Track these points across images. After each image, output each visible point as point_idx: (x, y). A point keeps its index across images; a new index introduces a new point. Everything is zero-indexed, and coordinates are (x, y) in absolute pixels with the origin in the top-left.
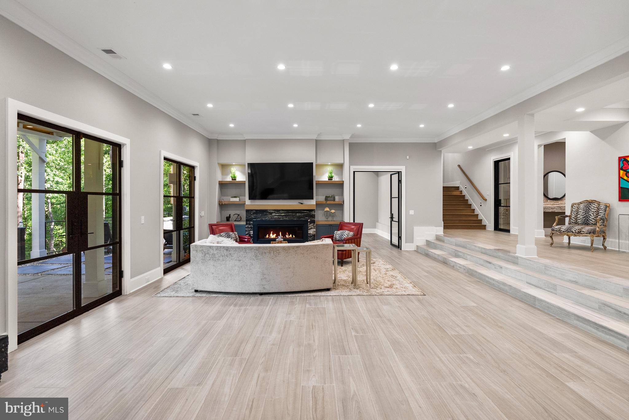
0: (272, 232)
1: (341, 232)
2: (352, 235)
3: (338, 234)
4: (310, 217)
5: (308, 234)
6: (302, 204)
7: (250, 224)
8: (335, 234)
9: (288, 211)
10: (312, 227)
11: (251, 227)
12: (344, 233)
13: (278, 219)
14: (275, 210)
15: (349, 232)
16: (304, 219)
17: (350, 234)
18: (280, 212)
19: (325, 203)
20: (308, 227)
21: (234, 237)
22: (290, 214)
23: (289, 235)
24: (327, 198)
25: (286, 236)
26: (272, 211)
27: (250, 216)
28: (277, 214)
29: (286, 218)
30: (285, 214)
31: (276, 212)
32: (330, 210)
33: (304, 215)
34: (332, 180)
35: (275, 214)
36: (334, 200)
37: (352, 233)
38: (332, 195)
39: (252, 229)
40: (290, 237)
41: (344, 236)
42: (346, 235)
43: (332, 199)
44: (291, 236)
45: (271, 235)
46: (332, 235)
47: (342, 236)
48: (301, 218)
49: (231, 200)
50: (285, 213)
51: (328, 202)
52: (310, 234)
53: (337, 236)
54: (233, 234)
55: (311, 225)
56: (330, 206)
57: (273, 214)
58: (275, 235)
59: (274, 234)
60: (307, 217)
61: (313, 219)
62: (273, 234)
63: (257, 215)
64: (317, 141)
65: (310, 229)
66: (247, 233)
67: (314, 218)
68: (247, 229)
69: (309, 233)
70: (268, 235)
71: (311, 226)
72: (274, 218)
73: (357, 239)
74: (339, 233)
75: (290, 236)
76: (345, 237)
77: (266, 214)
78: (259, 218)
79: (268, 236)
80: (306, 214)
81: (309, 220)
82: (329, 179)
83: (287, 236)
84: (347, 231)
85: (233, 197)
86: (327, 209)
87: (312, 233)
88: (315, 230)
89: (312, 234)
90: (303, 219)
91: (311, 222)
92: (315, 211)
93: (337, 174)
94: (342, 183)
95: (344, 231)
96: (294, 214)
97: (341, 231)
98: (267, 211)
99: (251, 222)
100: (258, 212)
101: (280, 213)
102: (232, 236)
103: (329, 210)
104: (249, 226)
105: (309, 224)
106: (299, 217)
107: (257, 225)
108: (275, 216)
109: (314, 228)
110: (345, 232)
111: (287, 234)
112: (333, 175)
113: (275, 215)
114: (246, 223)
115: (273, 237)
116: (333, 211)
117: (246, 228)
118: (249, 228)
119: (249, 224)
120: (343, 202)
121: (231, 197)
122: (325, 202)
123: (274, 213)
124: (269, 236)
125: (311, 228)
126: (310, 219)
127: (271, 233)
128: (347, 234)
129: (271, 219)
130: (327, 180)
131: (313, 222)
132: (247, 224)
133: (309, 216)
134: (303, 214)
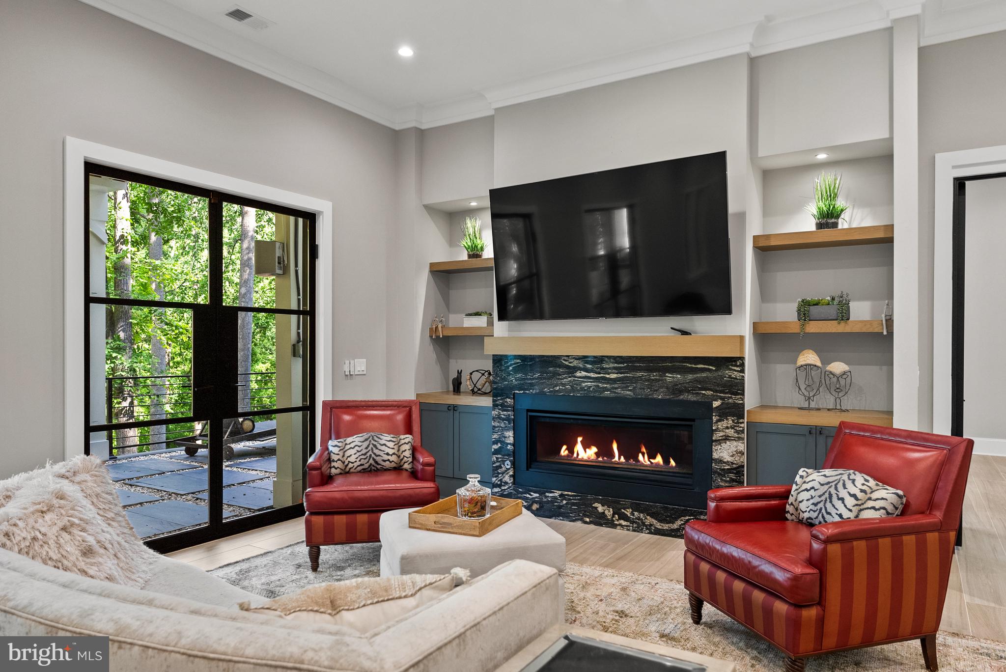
0: (580, 439)
1: (824, 480)
2: (890, 508)
3: (808, 486)
4: (721, 392)
5: (712, 460)
6: (684, 333)
7: (504, 407)
8: (794, 487)
9: (630, 363)
10: (731, 432)
11: (508, 419)
12: (840, 486)
13: (597, 394)
14: (584, 358)
15: (872, 483)
16: (695, 399)
17: (875, 495)
18: (605, 366)
19: (798, 331)
20: (713, 432)
21: (391, 452)
22: (639, 374)
23: (652, 456)
24: (806, 310)
25: (640, 457)
26: (575, 363)
27: (504, 379)
28: (592, 375)
29: (623, 389)
30: (620, 375)
31: (589, 366)
32: (826, 362)
33: (697, 381)
34: (835, 225)
35: (584, 374)
36: (843, 315)
37: (887, 496)
38: (836, 294)
39: (509, 423)
40: (657, 464)
41: (839, 504)
42: (850, 502)
43: (832, 311)
44: (659, 459)
45: (579, 448)
46: (780, 489)
47: (828, 505)
48: (681, 392)
49: (465, 325)
50: (619, 370)
51: (813, 327)
52: (720, 461)
53: (804, 496)
54: (389, 444)
55: (724, 424)
56: (824, 343)
57: (578, 374)
58: (594, 449)
59: (589, 447)
60: (705, 389)
61: (735, 399)
62: (586, 446)
63: (526, 374)
64: (753, 62)
65: (719, 442)
66: (495, 436)
67: (736, 394)
68: (497, 424)
69: (715, 455)
70: (565, 447)
71: (723, 426)
72: (582, 389)
73: (920, 531)
74: (817, 486)
75: (654, 458)
76: (846, 514)
77: (555, 374)
78: (532, 385)
79: (567, 452)
80: (704, 375)
81: (716, 404)
82: (820, 226)
83: (644, 459)
84: (859, 478)
85: (470, 315)
86: (809, 357)
87: (727, 458)
88: (742, 446)
89: (727, 463)
90: (691, 398)
91: (724, 413)
92: (743, 365)
93: (859, 202)
94: (880, 235)
95: (845, 477)
96: (654, 376)
97: (827, 472)
98: (558, 361)
99: (508, 400)
100: (527, 362)
101: (603, 369)
102: (383, 448)
103: (819, 364)
104: (504, 414)
105: (718, 421)
106: (676, 389)
107: (528, 411)
108: (586, 379)
109: (739, 439)
110: (849, 484)
111: (644, 450)
112: (840, 203)
113: (586, 377)
114: (494, 401)
115: (585, 457)
116: (838, 367)
117: (494, 419)
118: (503, 420)
119: (502, 405)
120: (890, 322)
121: (467, 315)
122: (796, 329)
123: (581, 369)
124: (571, 450)
125: (726, 438)
126: (722, 399)
127: (576, 442)
128: (860, 495)
129: (570, 391)
130: (813, 228)
131: (737, 411)
132: (495, 406)
133: (718, 385)
134: (690, 377)
